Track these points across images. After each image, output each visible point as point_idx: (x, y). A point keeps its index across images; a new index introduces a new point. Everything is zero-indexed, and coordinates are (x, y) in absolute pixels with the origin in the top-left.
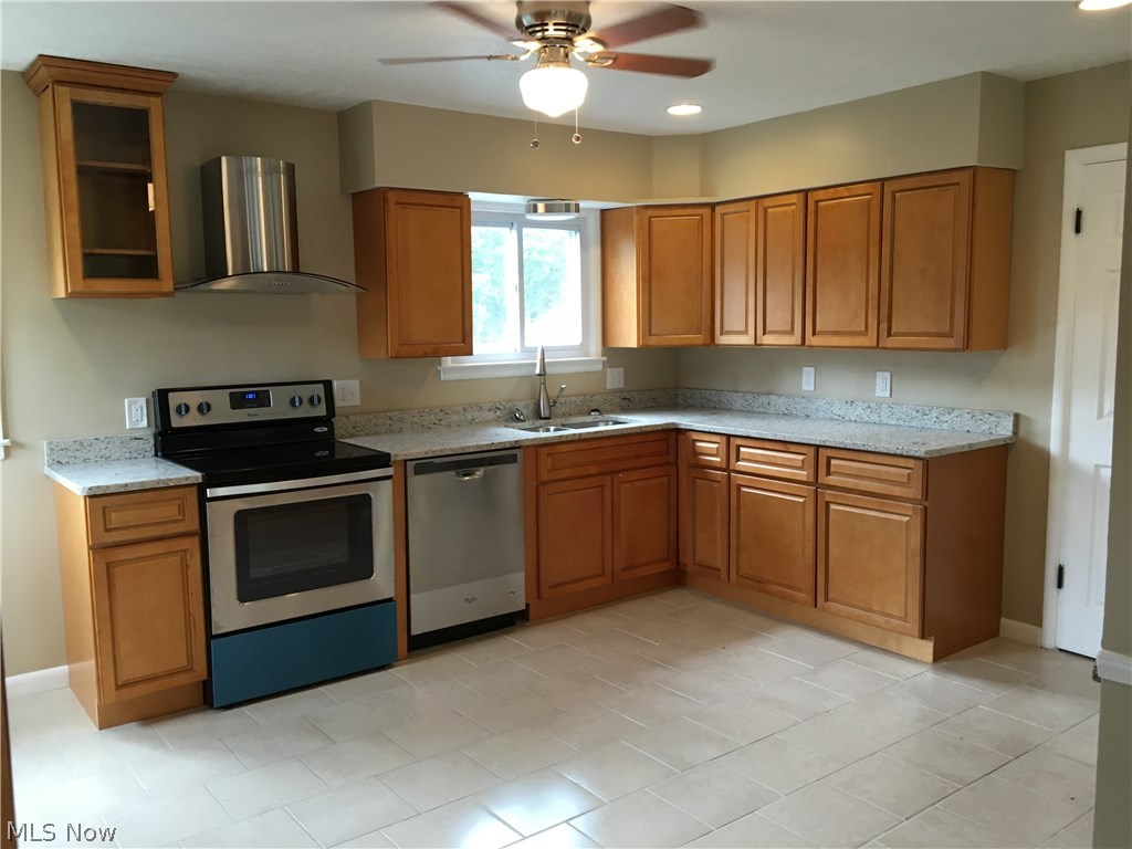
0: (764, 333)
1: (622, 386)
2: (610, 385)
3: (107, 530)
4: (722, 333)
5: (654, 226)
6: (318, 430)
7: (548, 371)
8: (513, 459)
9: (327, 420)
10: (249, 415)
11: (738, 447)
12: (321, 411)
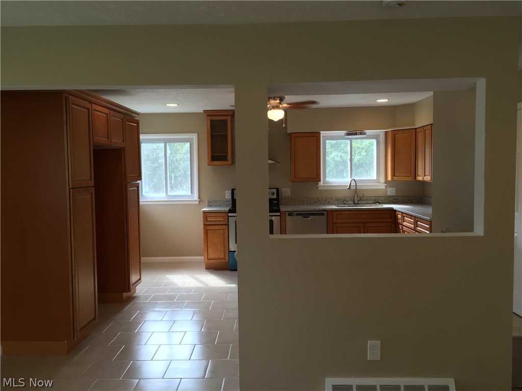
0: (425, 176)
1: (395, 194)
2: (389, 194)
3: (207, 221)
4: (418, 176)
5: (396, 137)
6: (274, 202)
7: (358, 188)
8: (323, 214)
9: (278, 199)
11: (404, 217)
12: (275, 197)
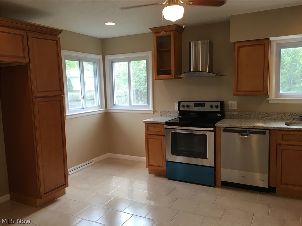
3: (148, 131)
8: (264, 133)
9: (221, 112)
10: (198, 109)
12: (218, 110)
